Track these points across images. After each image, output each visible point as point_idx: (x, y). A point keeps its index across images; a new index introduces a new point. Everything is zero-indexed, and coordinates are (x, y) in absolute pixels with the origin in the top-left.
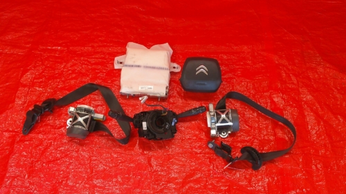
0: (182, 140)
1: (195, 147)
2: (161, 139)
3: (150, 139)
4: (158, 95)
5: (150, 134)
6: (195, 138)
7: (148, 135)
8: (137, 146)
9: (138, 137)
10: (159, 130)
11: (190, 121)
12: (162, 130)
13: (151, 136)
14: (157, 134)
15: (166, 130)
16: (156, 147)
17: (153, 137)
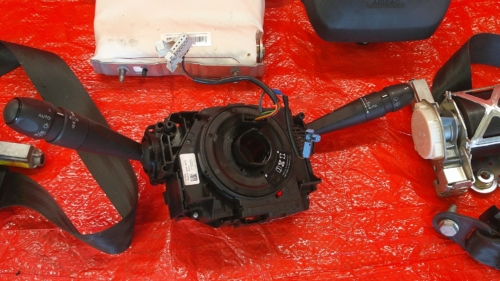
0: (335, 215)
1: (387, 240)
2: (264, 217)
3: (214, 224)
4: (231, 62)
5: (217, 204)
6: (379, 204)
7: (208, 205)
8: (166, 256)
9: (167, 221)
10: (250, 181)
11: (351, 144)
12: (261, 180)
13: (219, 210)
14: (242, 200)
15: (276, 182)
16: (240, 254)
17: (229, 212)
